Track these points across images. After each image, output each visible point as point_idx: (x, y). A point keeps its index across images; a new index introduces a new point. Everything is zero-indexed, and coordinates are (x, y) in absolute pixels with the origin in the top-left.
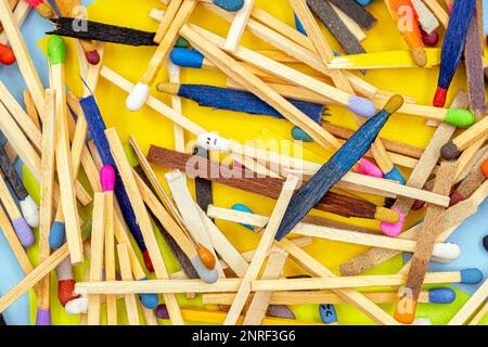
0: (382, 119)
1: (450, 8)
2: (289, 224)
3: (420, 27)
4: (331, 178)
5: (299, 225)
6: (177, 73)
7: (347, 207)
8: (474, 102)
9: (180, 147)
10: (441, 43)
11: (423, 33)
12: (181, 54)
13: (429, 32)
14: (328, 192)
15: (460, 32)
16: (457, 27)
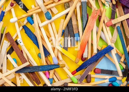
0: (57, 67)
1: (92, 56)
2: (20, 71)
3: (83, 55)
4: (37, 70)
5: (23, 74)
6: (26, 22)
7: (35, 78)
8: (80, 79)
9: (14, 37)
10: (84, 61)
11: (82, 56)
12: (30, 19)
13: (84, 57)
14: (34, 72)
15: (89, 62)
16: (90, 61)
